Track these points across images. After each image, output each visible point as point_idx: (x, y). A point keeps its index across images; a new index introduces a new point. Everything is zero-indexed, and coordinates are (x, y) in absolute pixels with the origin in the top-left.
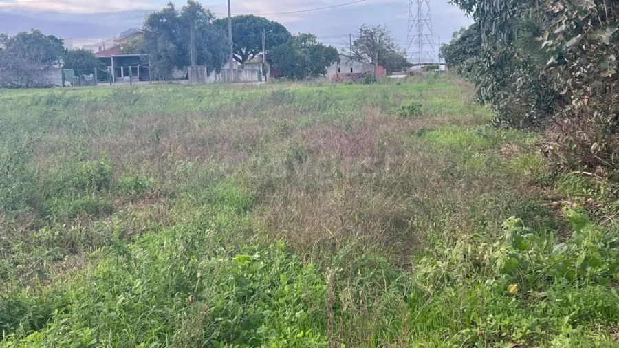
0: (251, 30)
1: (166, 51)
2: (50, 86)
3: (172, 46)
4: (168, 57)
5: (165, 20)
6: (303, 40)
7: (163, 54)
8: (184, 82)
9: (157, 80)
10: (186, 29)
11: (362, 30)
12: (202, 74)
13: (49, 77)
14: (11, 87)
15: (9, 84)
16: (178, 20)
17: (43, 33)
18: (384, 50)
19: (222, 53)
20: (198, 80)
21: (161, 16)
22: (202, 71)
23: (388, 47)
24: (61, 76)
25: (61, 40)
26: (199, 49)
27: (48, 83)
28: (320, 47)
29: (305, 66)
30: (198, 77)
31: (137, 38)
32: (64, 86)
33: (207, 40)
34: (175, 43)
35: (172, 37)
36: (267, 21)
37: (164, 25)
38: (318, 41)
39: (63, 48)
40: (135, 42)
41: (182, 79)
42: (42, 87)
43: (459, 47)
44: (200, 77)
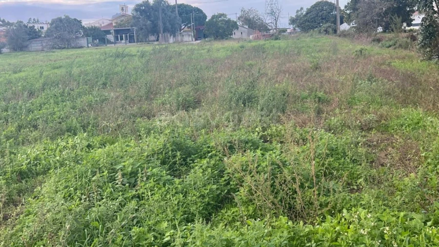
0: (183, 12)
1: (145, 25)
2: (81, 47)
3: (149, 22)
4: (147, 29)
5: (144, 8)
6: (219, 17)
7: (144, 27)
8: (156, 43)
9: (140, 42)
10: (156, 13)
11: (242, 11)
12: (168, 38)
13: (79, 42)
14: (58, 49)
15: (57, 47)
16: (152, 7)
17: (70, 17)
18: (255, 22)
19: (177, 26)
20: (165, 41)
21: (141, 5)
22: (167, 36)
23: (257, 20)
24: (86, 41)
25: (80, 21)
26: (164, 24)
27: (79, 45)
28: (229, 21)
29: (224, 31)
30: (165, 39)
31: (123, 18)
32: (88, 47)
33: (168, 18)
34: (150, 21)
35: (149, 17)
36: (192, 7)
37: (144, 10)
38: (228, 17)
39: (82, 25)
40: (122, 21)
41: (154, 41)
42: (76, 48)
43: (305, 18)
44: (166, 39)
